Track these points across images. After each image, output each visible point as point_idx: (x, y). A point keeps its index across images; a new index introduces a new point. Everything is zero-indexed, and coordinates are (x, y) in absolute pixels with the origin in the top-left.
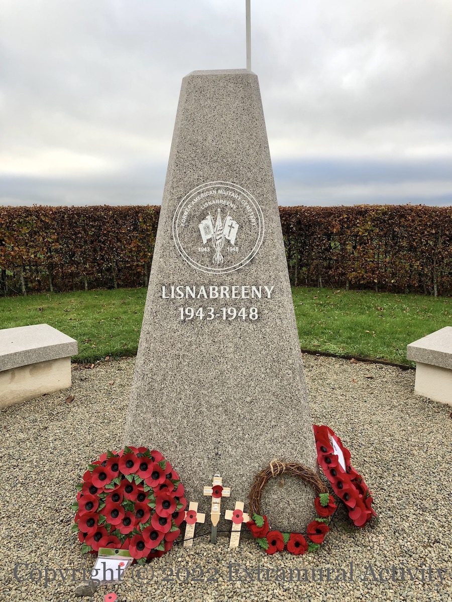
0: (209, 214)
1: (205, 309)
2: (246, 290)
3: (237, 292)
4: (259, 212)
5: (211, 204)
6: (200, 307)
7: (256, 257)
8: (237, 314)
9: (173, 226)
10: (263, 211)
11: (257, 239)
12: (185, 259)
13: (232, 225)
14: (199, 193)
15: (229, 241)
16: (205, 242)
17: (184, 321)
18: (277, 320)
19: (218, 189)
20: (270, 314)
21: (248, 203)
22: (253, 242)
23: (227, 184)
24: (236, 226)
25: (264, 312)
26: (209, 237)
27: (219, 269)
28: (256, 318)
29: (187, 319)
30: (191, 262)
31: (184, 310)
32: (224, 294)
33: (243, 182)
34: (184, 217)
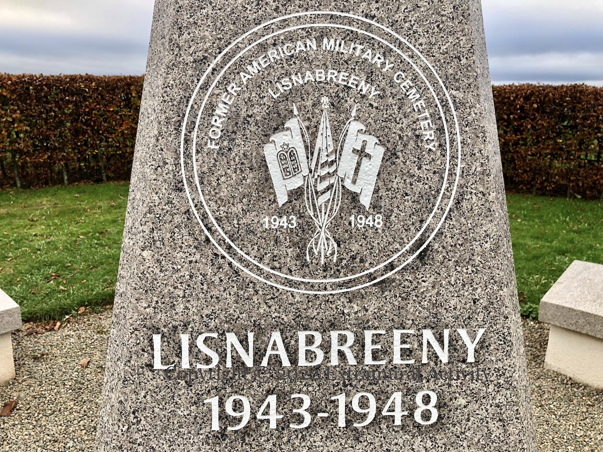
0: (296, 112)
1: (282, 398)
2: (403, 342)
3: (379, 347)
4: (447, 110)
5: (301, 82)
6: (270, 392)
7: (436, 246)
8: (379, 410)
9: (182, 150)
10: (457, 109)
11: (438, 191)
12: (221, 251)
13: (363, 147)
14: (263, 47)
15: (354, 197)
16: (282, 199)
17: (223, 434)
18: (491, 425)
19: (323, 34)
20: (474, 406)
21: (413, 80)
22: (426, 201)
23: (351, 22)
24: (377, 153)
25: (456, 403)
26: (296, 183)
27: (324, 281)
28: (434, 418)
29: (229, 429)
30: (241, 260)
31: (221, 404)
32: (341, 354)
33: (399, 16)
34: (218, 123)
